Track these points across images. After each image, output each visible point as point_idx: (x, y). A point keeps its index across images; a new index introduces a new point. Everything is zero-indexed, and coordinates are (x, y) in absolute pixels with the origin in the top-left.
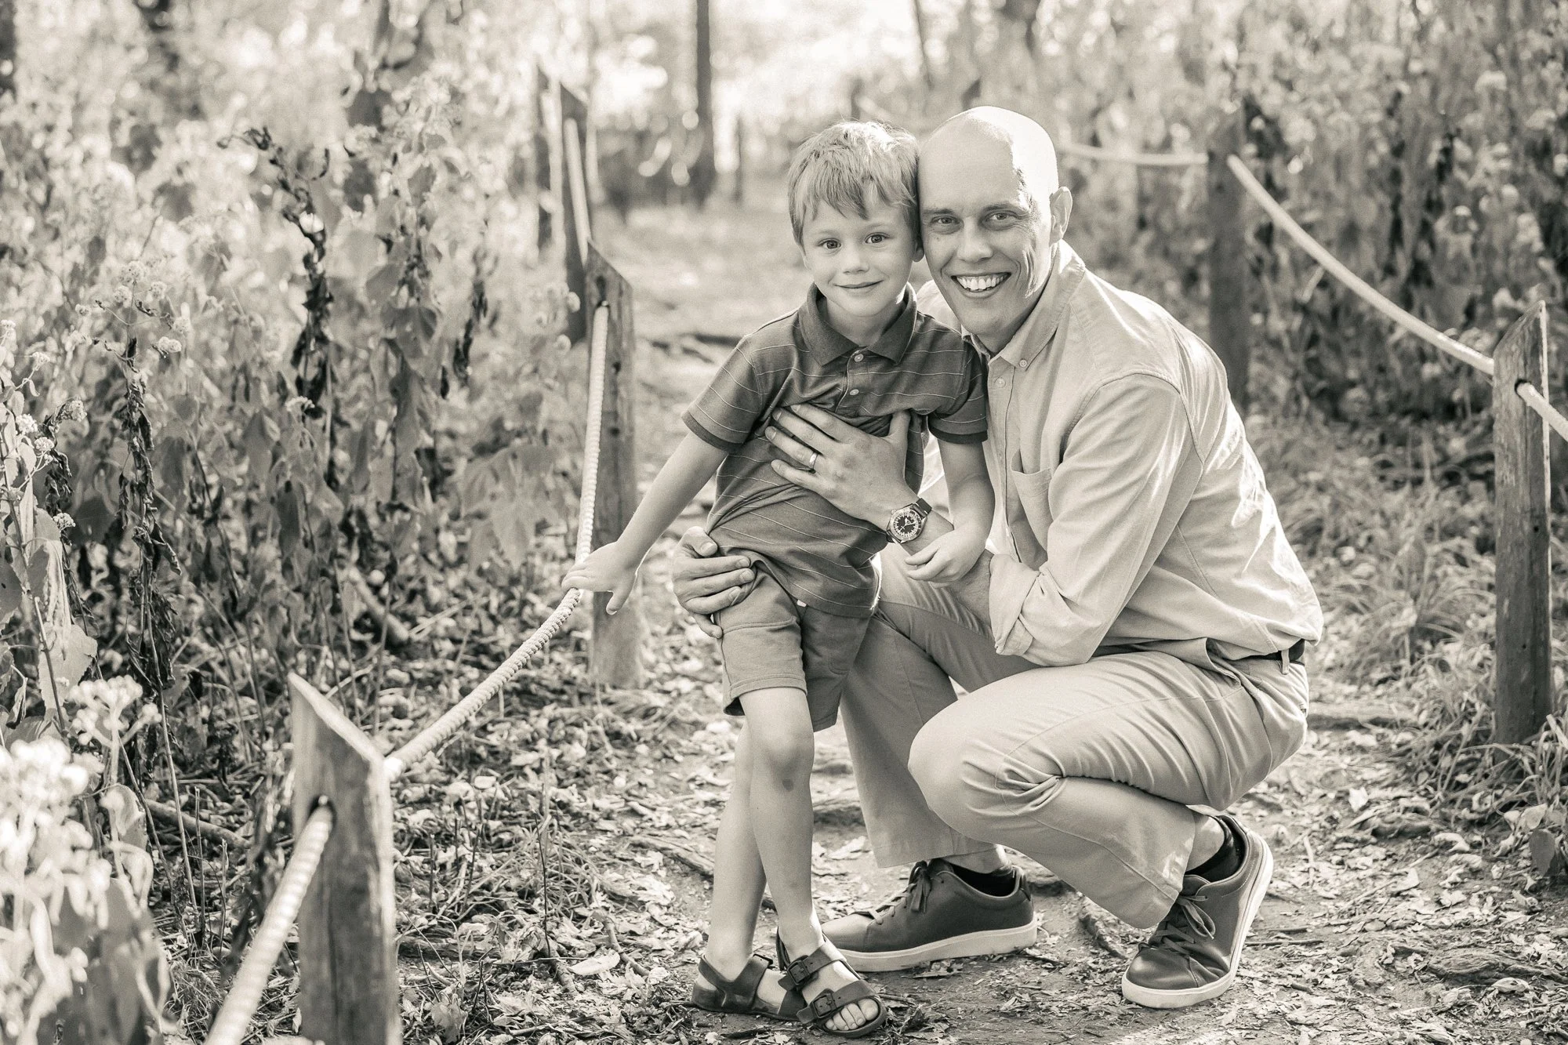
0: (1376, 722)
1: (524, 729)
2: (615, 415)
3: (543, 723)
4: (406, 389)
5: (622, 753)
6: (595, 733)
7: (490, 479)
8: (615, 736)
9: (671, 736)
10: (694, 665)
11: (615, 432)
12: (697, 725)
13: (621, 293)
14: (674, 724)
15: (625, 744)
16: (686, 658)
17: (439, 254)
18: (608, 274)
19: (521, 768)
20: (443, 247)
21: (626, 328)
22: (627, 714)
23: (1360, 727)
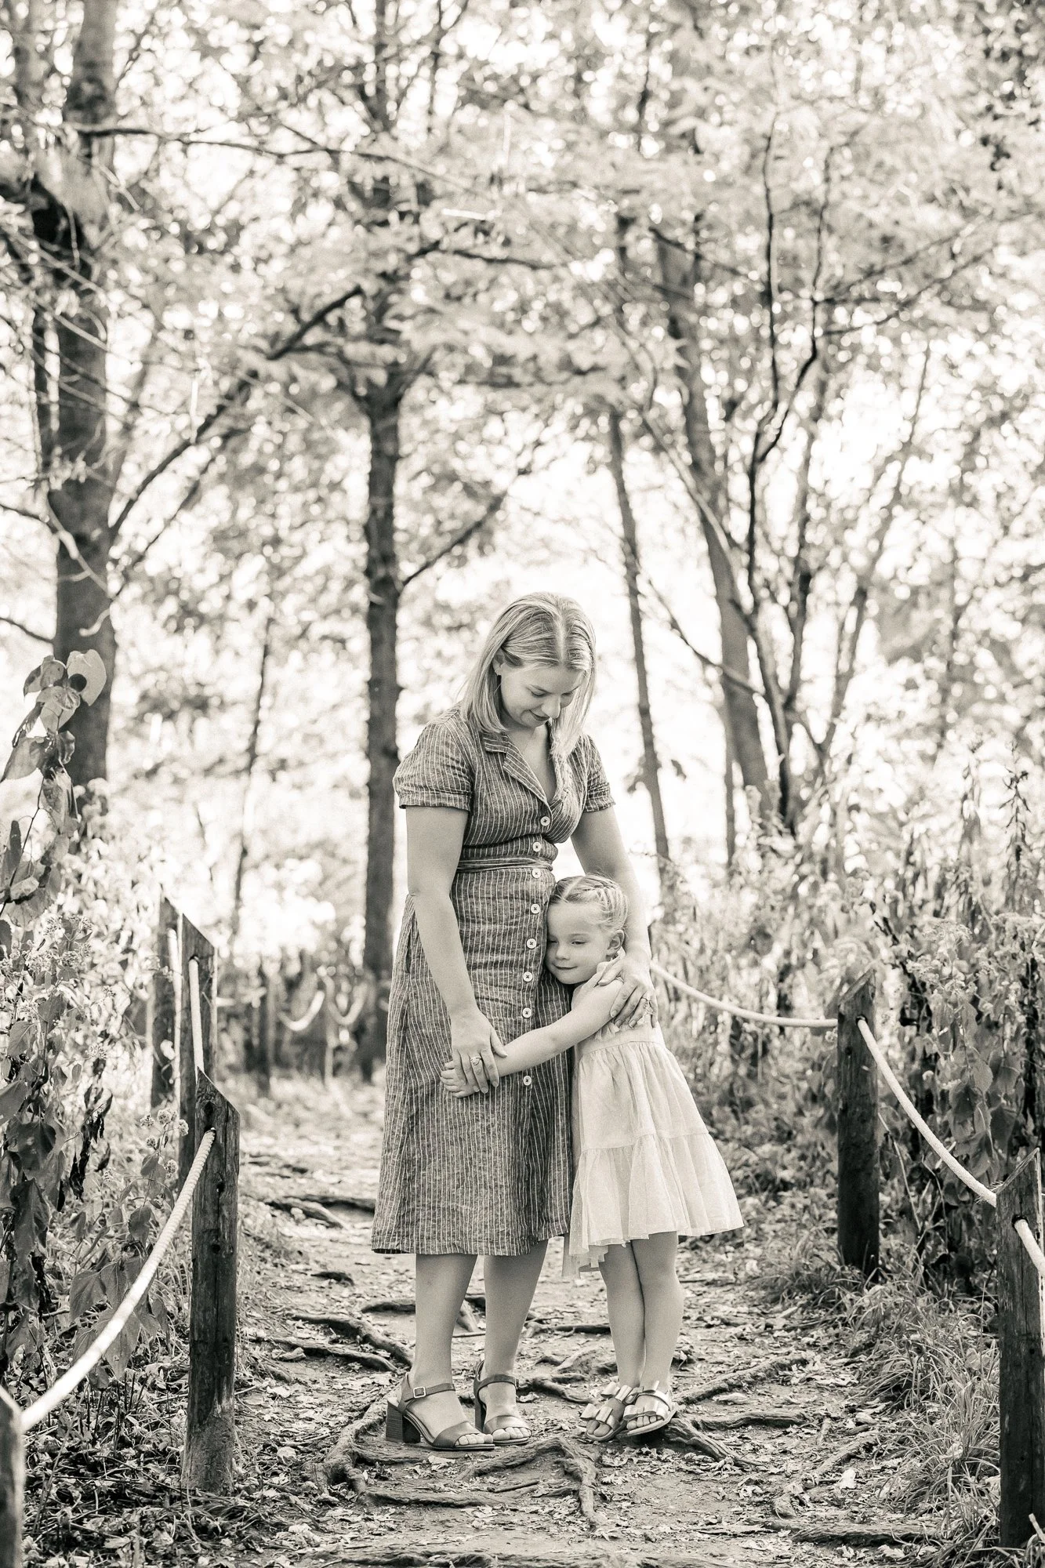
0: (908, 1538)
1: (117, 1522)
2: (217, 1232)
3: (135, 1518)
4: (26, 1197)
5: (208, 1544)
6: (185, 1526)
7: (98, 1290)
8: (203, 1531)
9: (254, 1533)
10: (281, 1479)
11: (216, 1249)
12: (280, 1526)
13: (227, 1120)
14: (258, 1524)
15: (210, 1538)
16: (275, 1474)
17: (64, 1076)
18: (216, 1101)
19: (114, 1550)
20: (68, 1070)
21: (231, 1152)
22: (216, 1512)
23: (893, 1544)
